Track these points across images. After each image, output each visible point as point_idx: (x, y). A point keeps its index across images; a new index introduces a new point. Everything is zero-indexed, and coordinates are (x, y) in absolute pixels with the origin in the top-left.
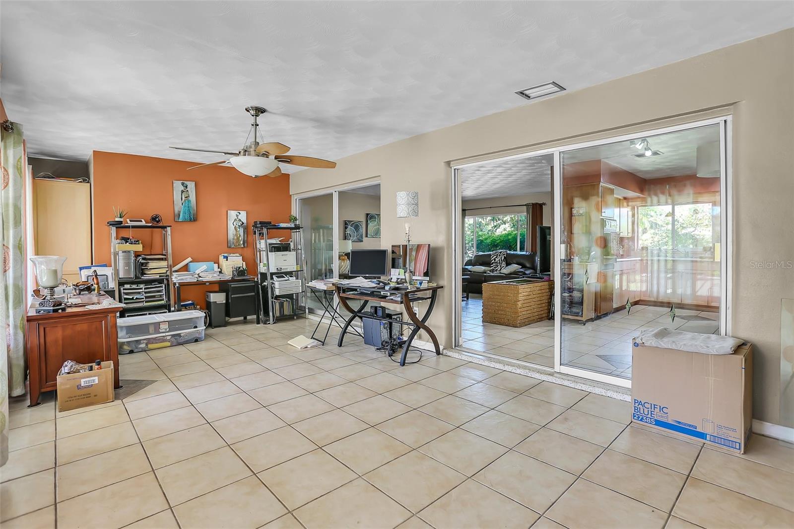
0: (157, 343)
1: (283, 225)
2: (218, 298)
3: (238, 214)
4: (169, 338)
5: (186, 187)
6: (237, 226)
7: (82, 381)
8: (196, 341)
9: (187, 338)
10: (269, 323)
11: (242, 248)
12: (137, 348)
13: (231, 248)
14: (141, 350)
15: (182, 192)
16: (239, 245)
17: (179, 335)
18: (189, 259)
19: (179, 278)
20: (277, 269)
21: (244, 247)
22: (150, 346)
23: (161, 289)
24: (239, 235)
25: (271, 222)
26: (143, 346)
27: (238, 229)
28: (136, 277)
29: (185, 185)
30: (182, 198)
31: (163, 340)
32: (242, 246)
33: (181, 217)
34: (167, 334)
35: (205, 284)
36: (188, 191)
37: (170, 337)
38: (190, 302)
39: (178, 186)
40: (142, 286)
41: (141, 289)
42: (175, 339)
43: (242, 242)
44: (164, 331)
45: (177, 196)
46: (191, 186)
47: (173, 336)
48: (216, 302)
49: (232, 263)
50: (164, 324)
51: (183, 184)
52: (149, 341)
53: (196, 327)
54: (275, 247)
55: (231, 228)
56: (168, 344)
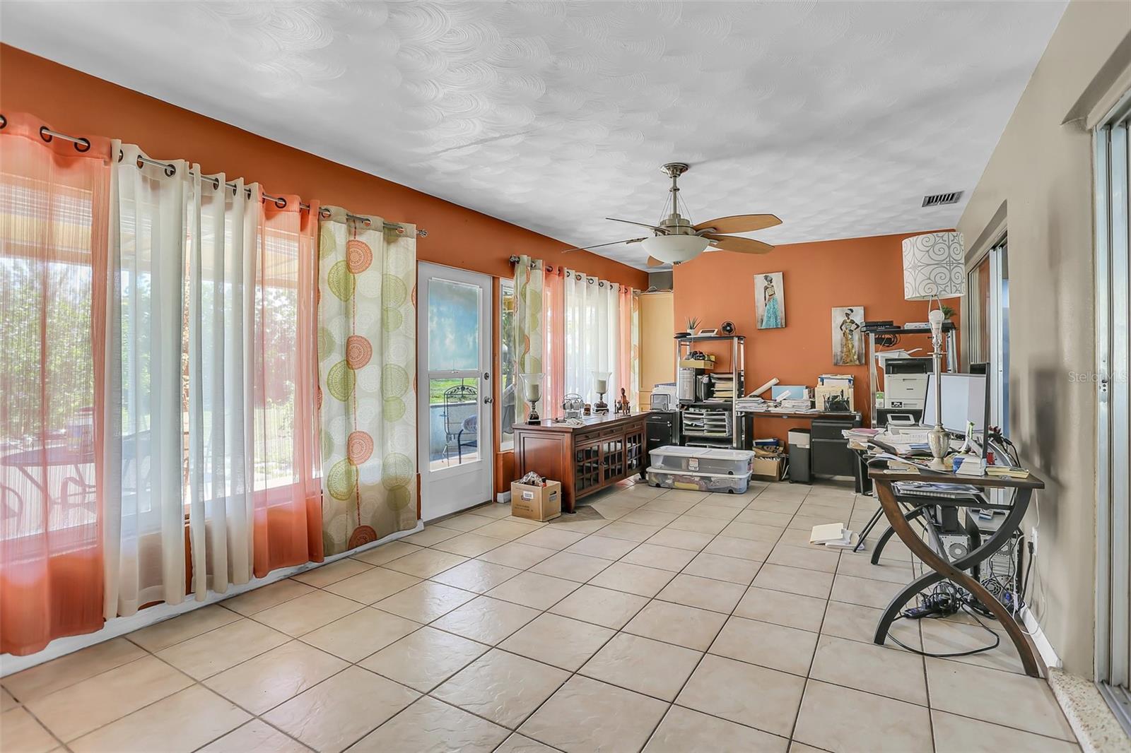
0: (683, 482)
1: (908, 326)
2: (800, 440)
3: (849, 312)
4: (697, 479)
5: (771, 281)
6: (848, 331)
7: (525, 492)
8: (731, 492)
9: (719, 486)
10: (872, 495)
11: (857, 365)
12: (664, 482)
13: (839, 366)
14: (667, 486)
15: (766, 288)
16: (851, 361)
17: (709, 479)
18: (774, 381)
19: (741, 405)
20: (893, 403)
21: (861, 364)
22: (677, 484)
23: (724, 417)
24: (850, 346)
25: (892, 322)
26: (669, 481)
27: (850, 336)
28: (697, 399)
29: (769, 279)
30: (765, 297)
31: (689, 480)
32: (857, 363)
33: (764, 323)
34: (695, 474)
35: (781, 417)
36: (773, 286)
37: (699, 478)
38: (772, 440)
39: (760, 281)
40: (703, 411)
41: (702, 414)
42: (705, 483)
43: (856, 357)
44: (693, 469)
45: (759, 295)
46: (777, 278)
47: (702, 478)
48: (796, 445)
49: (831, 389)
50: (693, 461)
51: (766, 278)
52: (677, 478)
53: (731, 473)
54: (894, 366)
55: (837, 336)
56: (697, 487)
